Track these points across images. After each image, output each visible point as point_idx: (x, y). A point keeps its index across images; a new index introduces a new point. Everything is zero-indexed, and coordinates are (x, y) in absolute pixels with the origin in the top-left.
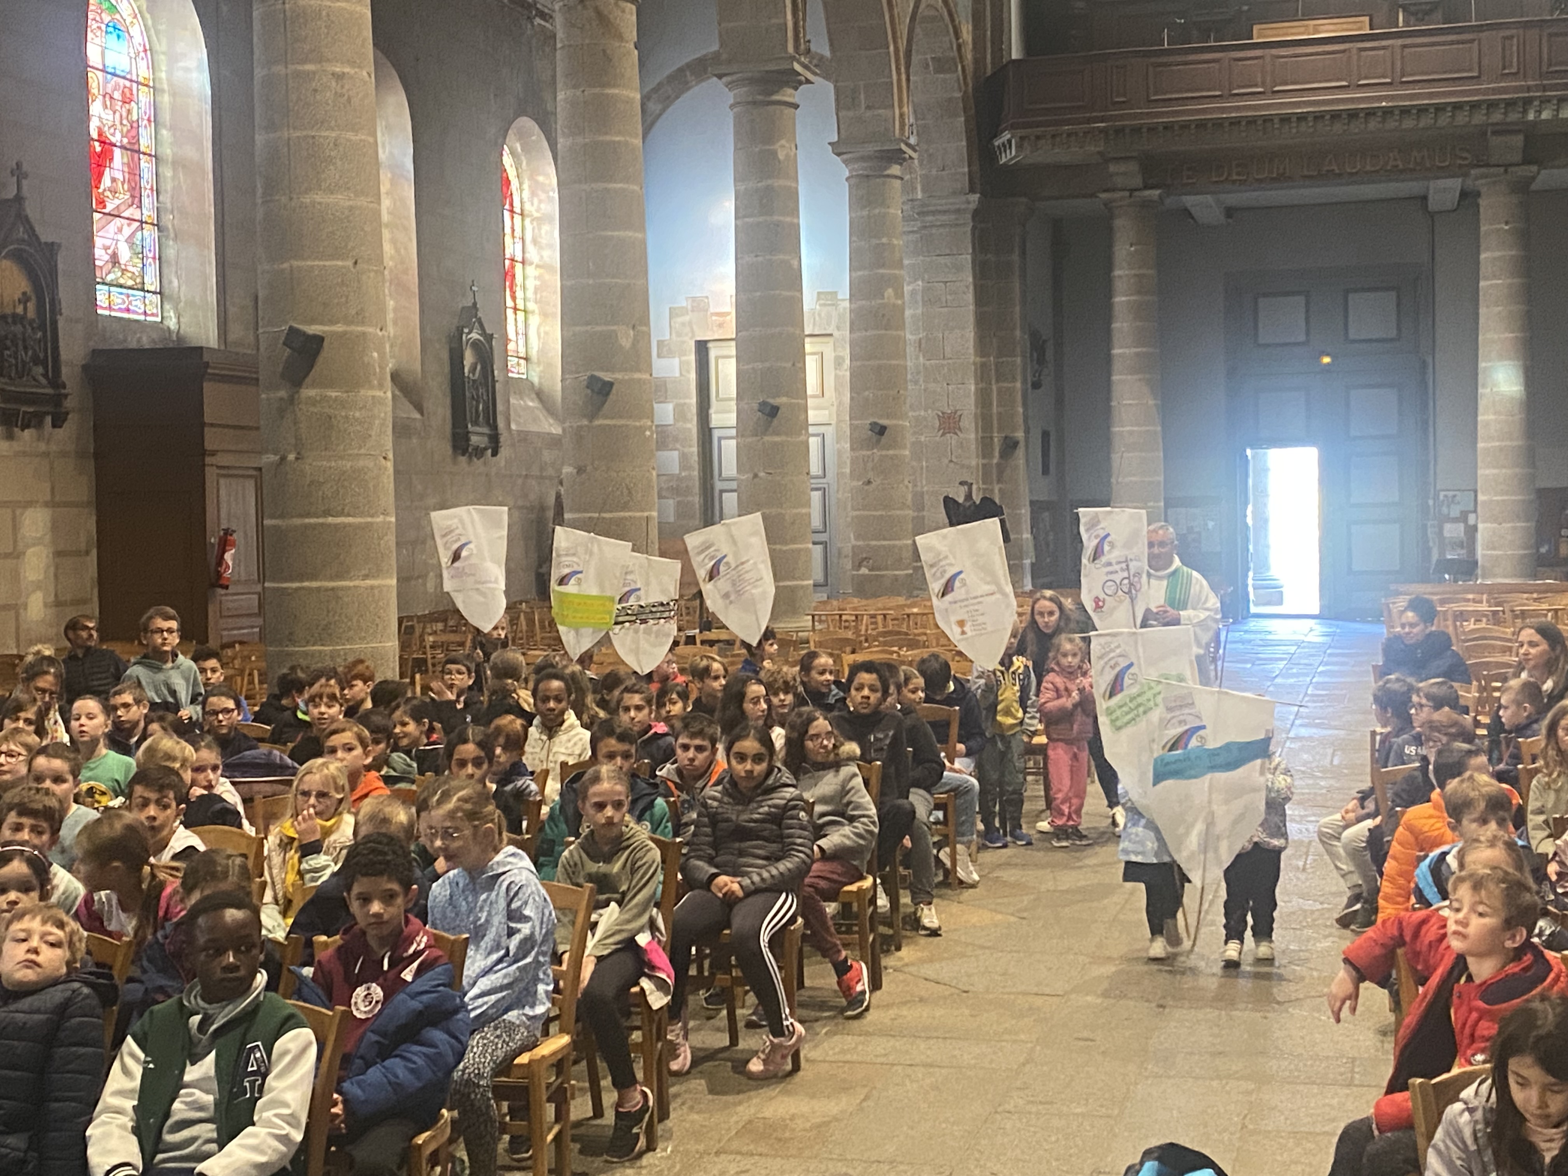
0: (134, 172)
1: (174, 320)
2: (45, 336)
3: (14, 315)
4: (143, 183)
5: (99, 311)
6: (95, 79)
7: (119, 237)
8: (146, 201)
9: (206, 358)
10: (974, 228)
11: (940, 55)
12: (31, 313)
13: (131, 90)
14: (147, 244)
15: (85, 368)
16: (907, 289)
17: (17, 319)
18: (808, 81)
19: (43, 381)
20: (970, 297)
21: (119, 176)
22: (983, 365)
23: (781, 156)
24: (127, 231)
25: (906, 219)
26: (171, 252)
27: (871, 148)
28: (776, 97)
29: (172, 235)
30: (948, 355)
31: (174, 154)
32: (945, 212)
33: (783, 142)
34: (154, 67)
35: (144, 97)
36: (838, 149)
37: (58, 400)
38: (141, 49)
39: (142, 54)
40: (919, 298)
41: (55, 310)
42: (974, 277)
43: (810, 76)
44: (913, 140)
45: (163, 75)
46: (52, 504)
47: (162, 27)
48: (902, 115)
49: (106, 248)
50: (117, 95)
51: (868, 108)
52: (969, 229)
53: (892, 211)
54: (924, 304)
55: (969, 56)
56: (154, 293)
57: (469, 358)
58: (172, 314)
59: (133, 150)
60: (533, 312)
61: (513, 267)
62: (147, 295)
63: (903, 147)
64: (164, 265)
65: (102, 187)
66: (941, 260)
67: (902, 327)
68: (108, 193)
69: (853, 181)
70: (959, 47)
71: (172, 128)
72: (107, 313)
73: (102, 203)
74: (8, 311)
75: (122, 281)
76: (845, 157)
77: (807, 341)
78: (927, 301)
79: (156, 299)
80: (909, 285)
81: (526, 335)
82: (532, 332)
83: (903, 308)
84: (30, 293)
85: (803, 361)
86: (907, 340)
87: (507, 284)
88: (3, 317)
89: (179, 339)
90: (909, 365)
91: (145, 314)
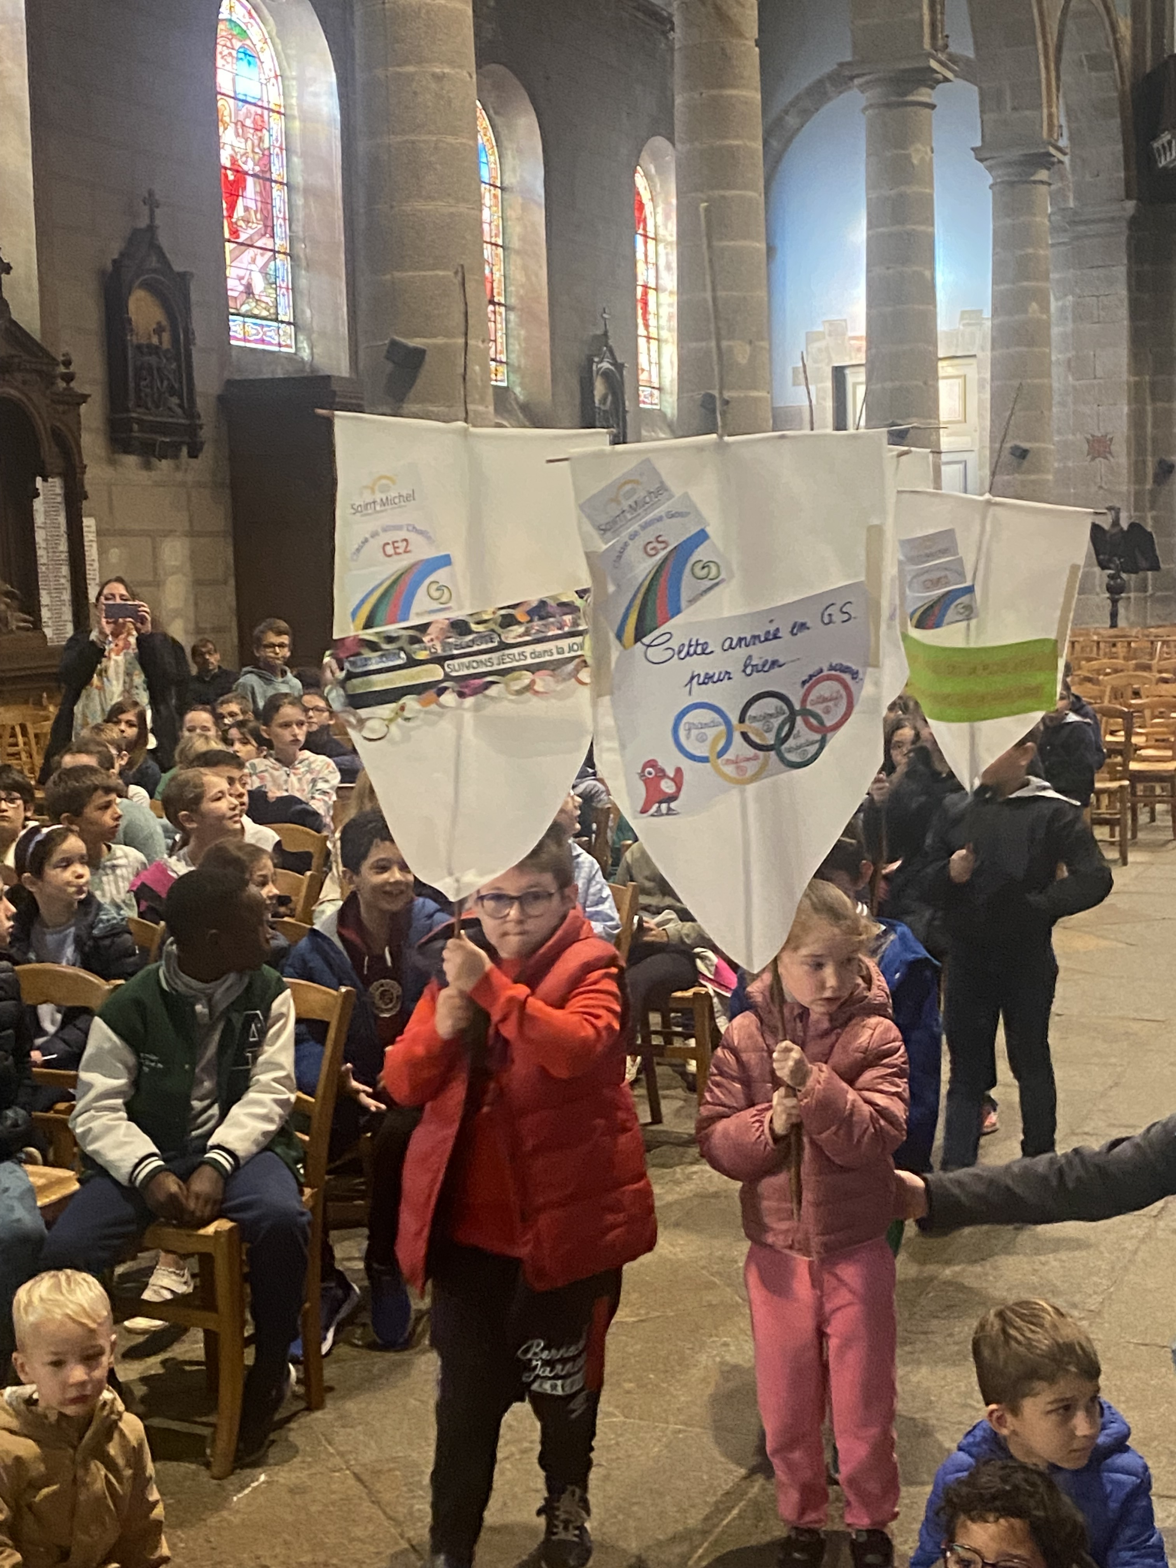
0: (266, 201)
1: (308, 351)
2: (179, 366)
3: (149, 346)
4: (276, 212)
5: (233, 342)
6: (225, 106)
7: (253, 267)
8: (278, 230)
9: (335, 387)
10: (1130, 238)
11: (1094, 51)
12: (166, 345)
13: (262, 116)
14: (280, 274)
15: (221, 399)
16: (1054, 305)
17: (154, 350)
18: (946, 80)
19: (179, 411)
20: (1123, 312)
21: (252, 204)
22: (1137, 385)
23: (915, 162)
24: (261, 261)
25: (1055, 229)
26: (303, 283)
27: (1016, 153)
28: (910, 98)
29: (304, 263)
30: (1099, 373)
31: (305, 181)
32: (1100, 221)
33: (919, 146)
34: (285, 95)
35: (276, 124)
36: (980, 154)
37: (193, 430)
38: (272, 74)
39: (273, 80)
40: (1069, 315)
41: (189, 340)
42: (1130, 290)
43: (950, 75)
44: (1063, 143)
45: (294, 101)
46: (192, 534)
47: (292, 52)
48: (1050, 115)
49: (240, 279)
50: (249, 123)
51: (1014, 109)
52: (1123, 239)
53: (1038, 219)
54: (1074, 321)
55: (1126, 52)
56: (289, 323)
57: (599, 388)
58: (305, 345)
59: (265, 178)
60: (666, 341)
61: (645, 294)
62: (282, 326)
63: (1052, 151)
64: (298, 297)
65: (235, 216)
66: (1094, 273)
67: (1048, 344)
68: (241, 223)
69: (998, 187)
70: (1116, 41)
71: (304, 155)
72: (242, 344)
73: (235, 233)
74: (144, 341)
75: (256, 312)
76: (988, 163)
77: (941, 364)
78: (1078, 318)
79: (291, 330)
80: (1057, 299)
81: (659, 364)
82: (665, 362)
83: (1048, 326)
84: (164, 323)
85: (936, 378)
86: (1053, 358)
87: (640, 312)
88: (139, 347)
89: (313, 371)
90: (1055, 385)
91: (280, 345)
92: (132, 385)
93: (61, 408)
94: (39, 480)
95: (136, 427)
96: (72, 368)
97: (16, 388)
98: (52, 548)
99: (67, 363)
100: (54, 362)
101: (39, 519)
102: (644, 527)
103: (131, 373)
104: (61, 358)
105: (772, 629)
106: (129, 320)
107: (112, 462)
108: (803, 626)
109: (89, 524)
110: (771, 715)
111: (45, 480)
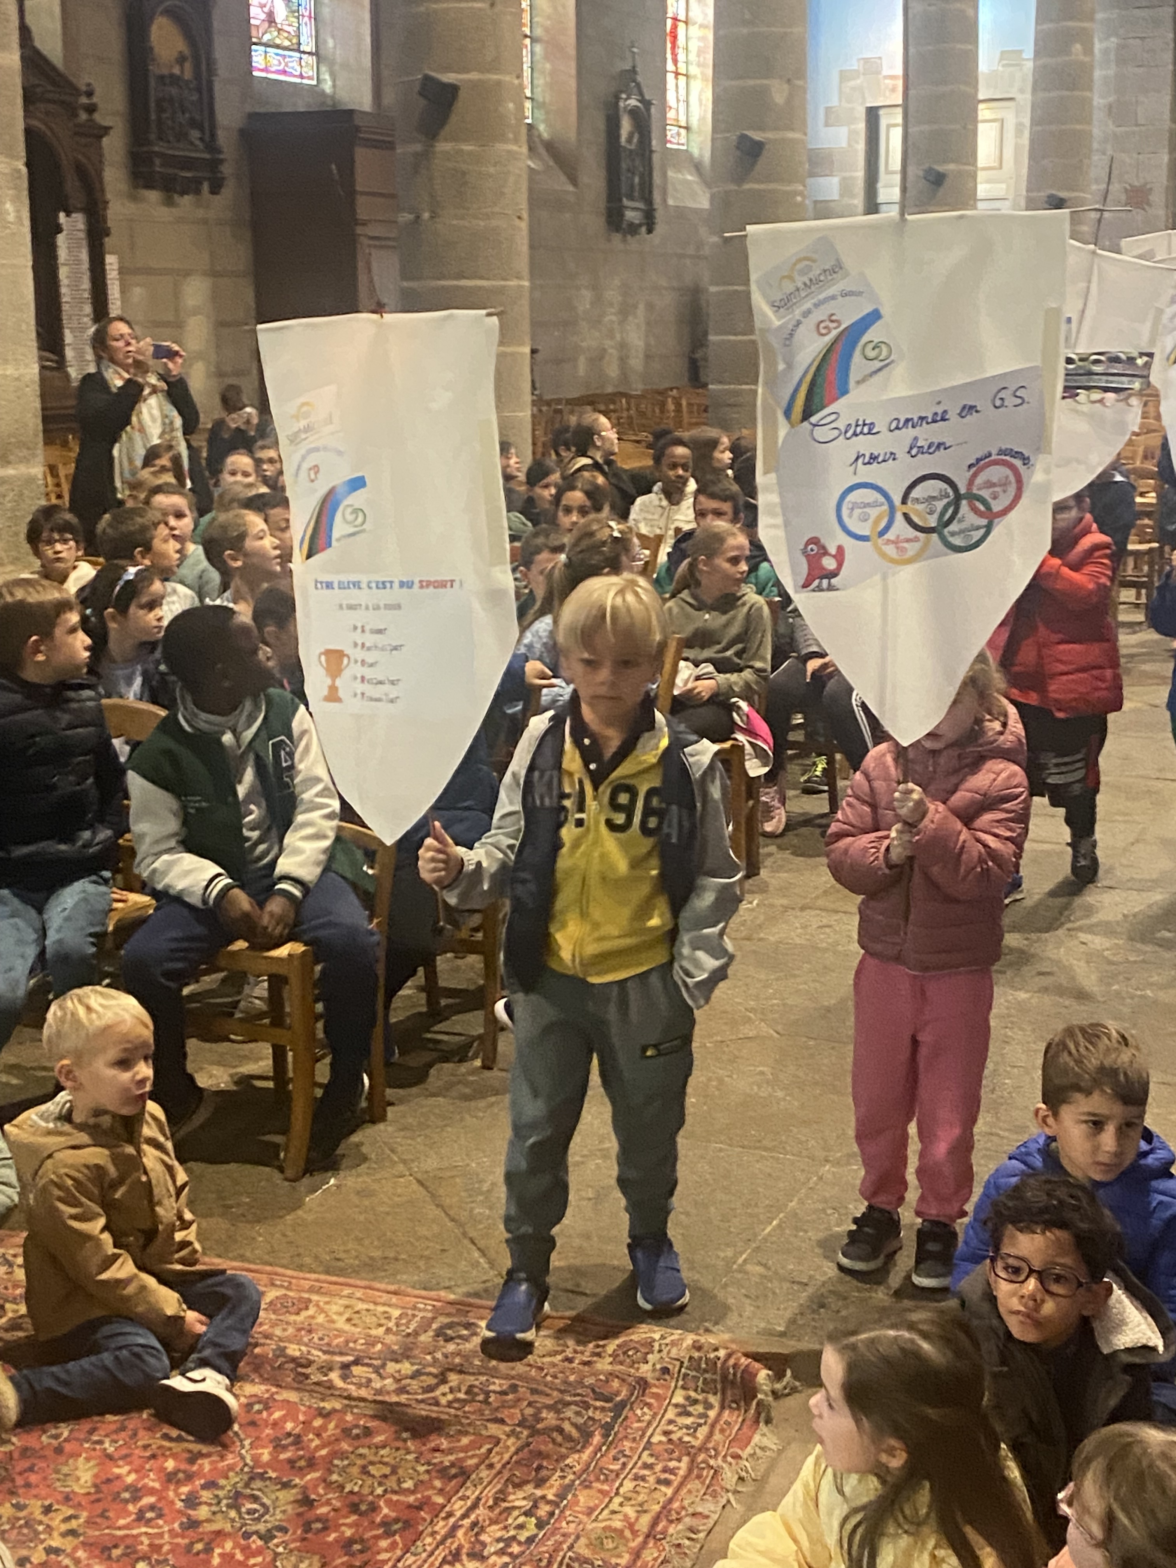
1: (330, 83)
2: (201, 98)
3: (172, 76)
5: (255, 73)
9: (358, 122)
12: (188, 75)
15: (242, 132)
16: (1098, 46)
17: (175, 80)
19: (200, 144)
20: (1169, 55)
26: (326, 12)
30: (1141, 121)
37: (214, 165)
40: (1112, 57)
41: (211, 71)
42: (1174, 32)
46: (213, 274)
49: (262, 6)
54: (1117, 64)
56: (310, 54)
57: (626, 126)
58: (327, 77)
60: (695, 77)
61: (675, 27)
62: (304, 56)
64: (321, 26)
66: (1140, 13)
67: (1090, 89)
72: (263, 75)
74: (165, 72)
75: (278, 41)
77: (981, 106)
78: (1121, 61)
79: (312, 60)
80: (1100, 41)
81: (687, 102)
82: (694, 100)
83: (1092, 67)
84: (187, 52)
85: (975, 121)
86: (1095, 103)
87: (669, 45)
88: (162, 78)
89: (334, 105)
90: (1096, 132)
91: (301, 76)
92: (153, 117)
93: (83, 141)
94: (62, 215)
95: (157, 161)
96: (95, 100)
97: (40, 120)
98: (75, 286)
99: (90, 94)
100: (75, 91)
101: (63, 254)
102: (816, 306)
103: (153, 105)
104: (84, 88)
105: (940, 411)
106: (151, 49)
107: (134, 198)
108: (972, 408)
109: (111, 261)
110: (934, 498)
111: (68, 215)
